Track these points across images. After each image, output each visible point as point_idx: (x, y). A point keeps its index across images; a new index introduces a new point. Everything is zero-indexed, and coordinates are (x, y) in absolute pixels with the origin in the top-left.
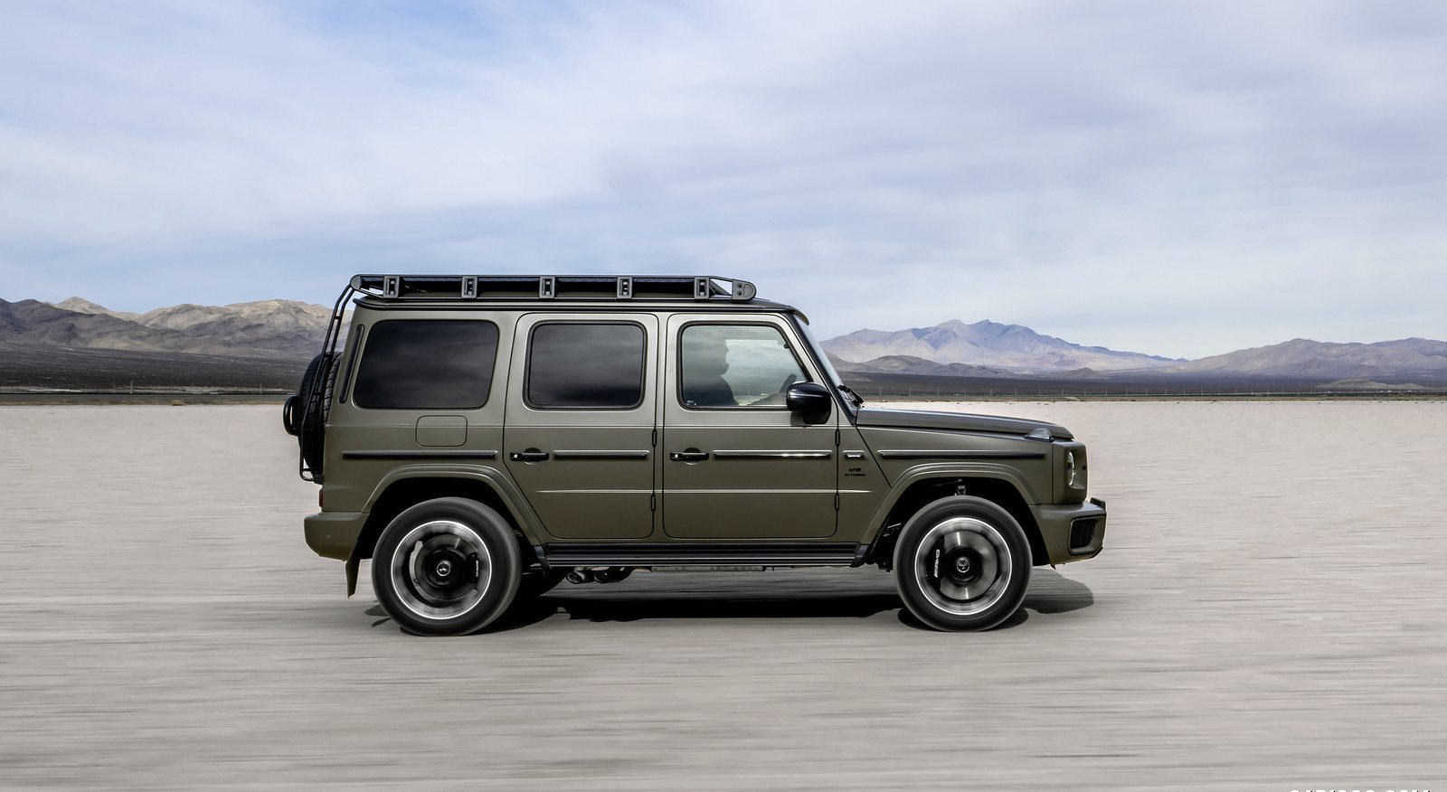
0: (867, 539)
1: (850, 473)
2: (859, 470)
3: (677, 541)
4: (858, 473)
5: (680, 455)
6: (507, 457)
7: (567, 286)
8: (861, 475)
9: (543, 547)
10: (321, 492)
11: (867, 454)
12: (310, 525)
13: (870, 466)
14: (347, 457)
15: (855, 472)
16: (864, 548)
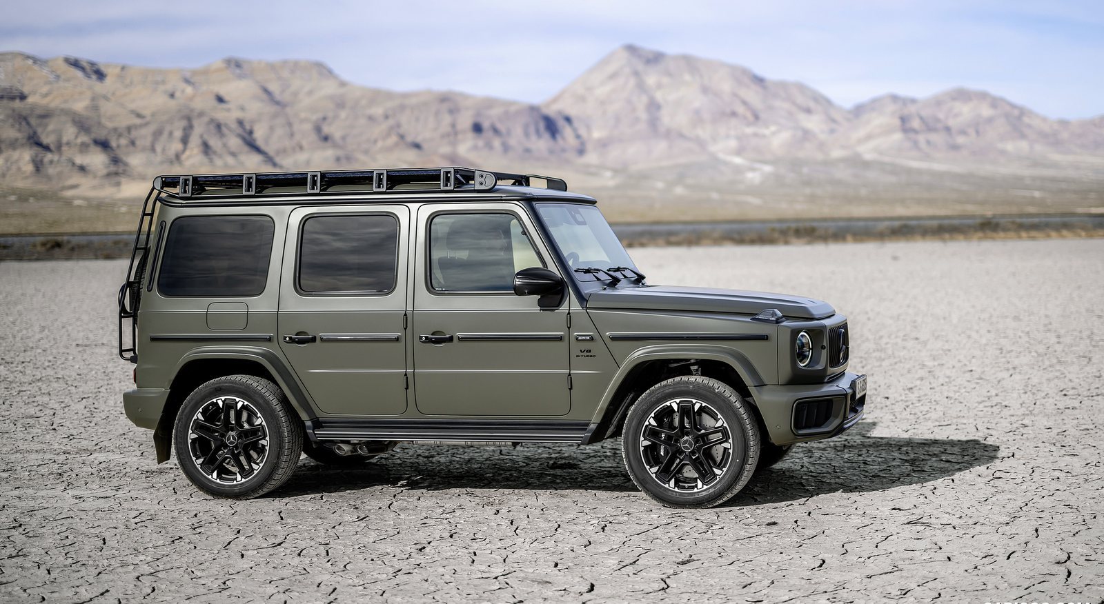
0: (596, 419)
1: (581, 354)
2: (590, 351)
3: (432, 418)
4: (589, 354)
5: (427, 338)
6: (281, 339)
7: (331, 181)
8: (591, 356)
9: (312, 422)
10: (135, 370)
11: (596, 336)
12: (128, 398)
13: (598, 348)
14: (154, 339)
15: (585, 354)
16: (593, 427)
